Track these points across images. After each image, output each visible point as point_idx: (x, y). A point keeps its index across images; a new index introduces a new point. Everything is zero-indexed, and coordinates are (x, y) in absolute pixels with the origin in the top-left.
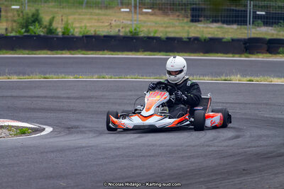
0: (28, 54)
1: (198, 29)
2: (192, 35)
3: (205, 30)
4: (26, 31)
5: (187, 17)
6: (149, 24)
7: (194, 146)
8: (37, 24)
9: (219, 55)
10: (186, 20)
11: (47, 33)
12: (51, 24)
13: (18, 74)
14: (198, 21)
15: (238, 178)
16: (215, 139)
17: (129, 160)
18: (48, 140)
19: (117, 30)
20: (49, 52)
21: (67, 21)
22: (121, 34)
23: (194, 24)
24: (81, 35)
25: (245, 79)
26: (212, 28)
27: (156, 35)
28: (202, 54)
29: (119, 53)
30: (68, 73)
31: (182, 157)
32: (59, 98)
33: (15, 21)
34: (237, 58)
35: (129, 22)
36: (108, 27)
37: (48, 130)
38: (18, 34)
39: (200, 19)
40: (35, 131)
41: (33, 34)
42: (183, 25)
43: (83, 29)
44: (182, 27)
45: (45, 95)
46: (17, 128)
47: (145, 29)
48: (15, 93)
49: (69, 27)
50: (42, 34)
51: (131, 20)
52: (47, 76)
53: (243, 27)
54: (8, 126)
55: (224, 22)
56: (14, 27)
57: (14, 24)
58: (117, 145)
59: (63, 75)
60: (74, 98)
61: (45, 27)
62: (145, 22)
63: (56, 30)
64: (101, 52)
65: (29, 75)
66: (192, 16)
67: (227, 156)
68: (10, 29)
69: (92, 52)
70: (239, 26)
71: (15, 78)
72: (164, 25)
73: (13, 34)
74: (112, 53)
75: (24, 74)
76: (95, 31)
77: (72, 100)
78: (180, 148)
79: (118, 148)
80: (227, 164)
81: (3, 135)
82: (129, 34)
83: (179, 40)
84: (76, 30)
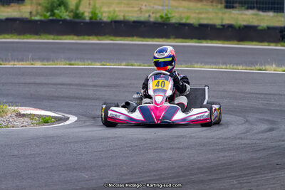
0: (53, 39)
1: (232, 15)
2: (226, 22)
3: (239, 16)
4: (51, 15)
5: (221, 3)
6: (181, 9)
7: (225, 139)
8: (63, 8)
9: (254, 43)
10: (220, 6)
11: (74, 17)
12: (77, 7)
13: (42, 59)
14: (233, 7)
15: (271, 173)
16: (247, 132)
17: (157, 152)
18: (72, 130)
19: (147, 15)
20: (76, 37)
21: (95, 5)
22: (152, 20)
23: (229, 10)
24: (109, 20)
25: (281, 69)
26: (246, 15)
27: (188, 21)
28: (236, 42)
29: (149, 40)
30: (95, 60)
31: (213, 150)
32: (85, 85)
33: (40, 4)
34: (273, 47)
35: (160, 8)
36: (139, 12)
37: (73, 119)
38: (43, 18)
39: (235, 5)
40: (59, 120)
41: (59, 18)
42: (217, 11)
43: (112, 14)
44: (216, 13)
45: (69, 82)
46: (40, 116)
47: (177, 15)
48: (38, 80)
49: (97, 11)
50: (68, 18)
51: (163, 6)
52: (73, 62)
53: (279, 14)
54: (30, 114)
55: (260, 9)
56: (40, 11)
57: (39, 8)
58: (145, 137)
59: (90, 62)
60: (101, 86)
61: (72, 11)
62: (177, 8)
63: (83, 14)
64: (130, 39)
65: (53, 61)
66: (227, 2)
67: (261, 150)
68: (34, 13)
69: (120, 38)
70: (276, 14)
71: (38, 65)
72: (197, 11)
73: (38, 18)
74: (142, 39)
75: (48, 60)
76: (124, 16)
77: (98, 88)
78: (211, 140)
79: (146, 140)
80: (260, 158)
81: (25, 124)
82: (160, 20)
83: (213, 27)
84: (104, 15)
